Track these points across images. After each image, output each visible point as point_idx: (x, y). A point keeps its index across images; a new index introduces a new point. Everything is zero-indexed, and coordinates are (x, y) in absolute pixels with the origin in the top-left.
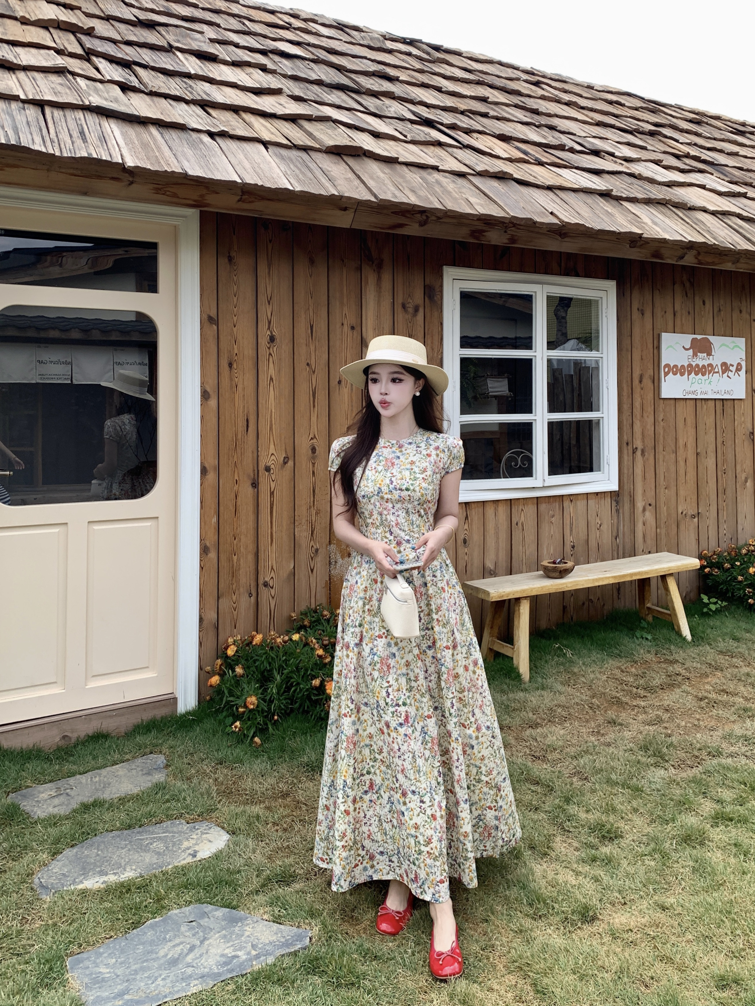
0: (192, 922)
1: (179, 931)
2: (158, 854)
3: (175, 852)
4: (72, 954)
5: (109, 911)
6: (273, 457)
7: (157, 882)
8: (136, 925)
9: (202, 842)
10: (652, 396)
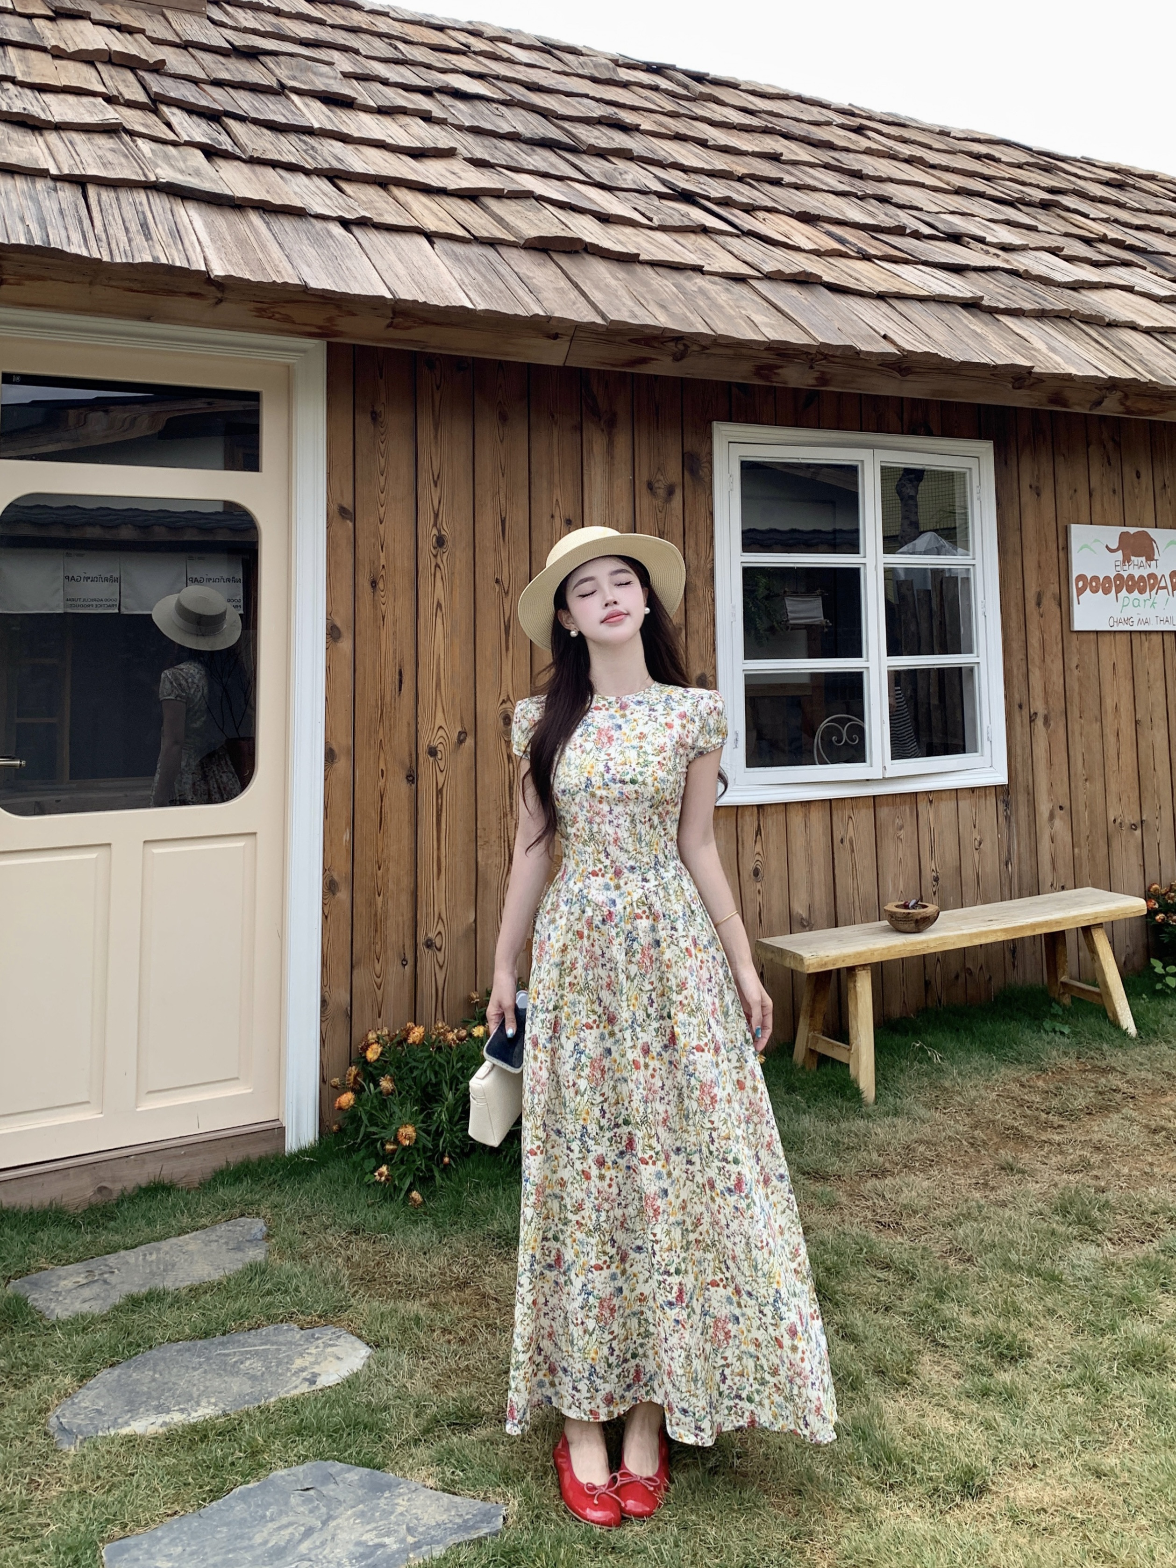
0: (308, 1489)
1: (286, 1503)
2: (253, 1378)
3: (281, 1375)
4: (111, 1539)
5: (173, 1472)
6: (441, 732)
7: (251, 1424)
8: (216, 1494)
9: (326, 1359)
10: (1059, 627)
